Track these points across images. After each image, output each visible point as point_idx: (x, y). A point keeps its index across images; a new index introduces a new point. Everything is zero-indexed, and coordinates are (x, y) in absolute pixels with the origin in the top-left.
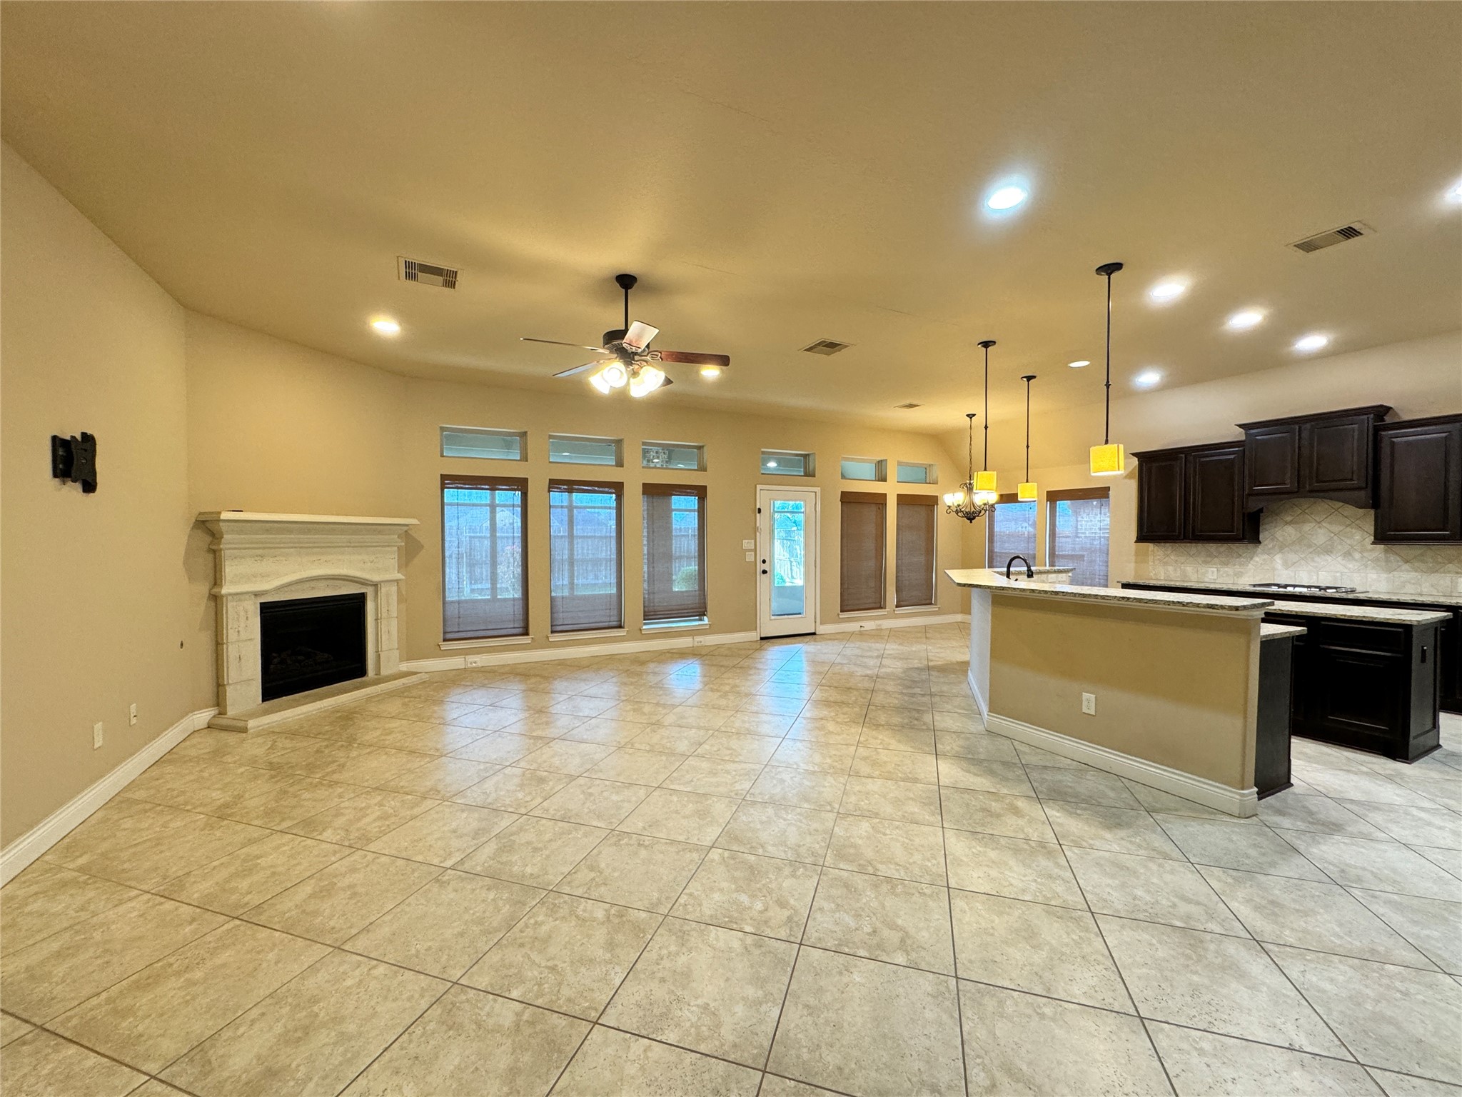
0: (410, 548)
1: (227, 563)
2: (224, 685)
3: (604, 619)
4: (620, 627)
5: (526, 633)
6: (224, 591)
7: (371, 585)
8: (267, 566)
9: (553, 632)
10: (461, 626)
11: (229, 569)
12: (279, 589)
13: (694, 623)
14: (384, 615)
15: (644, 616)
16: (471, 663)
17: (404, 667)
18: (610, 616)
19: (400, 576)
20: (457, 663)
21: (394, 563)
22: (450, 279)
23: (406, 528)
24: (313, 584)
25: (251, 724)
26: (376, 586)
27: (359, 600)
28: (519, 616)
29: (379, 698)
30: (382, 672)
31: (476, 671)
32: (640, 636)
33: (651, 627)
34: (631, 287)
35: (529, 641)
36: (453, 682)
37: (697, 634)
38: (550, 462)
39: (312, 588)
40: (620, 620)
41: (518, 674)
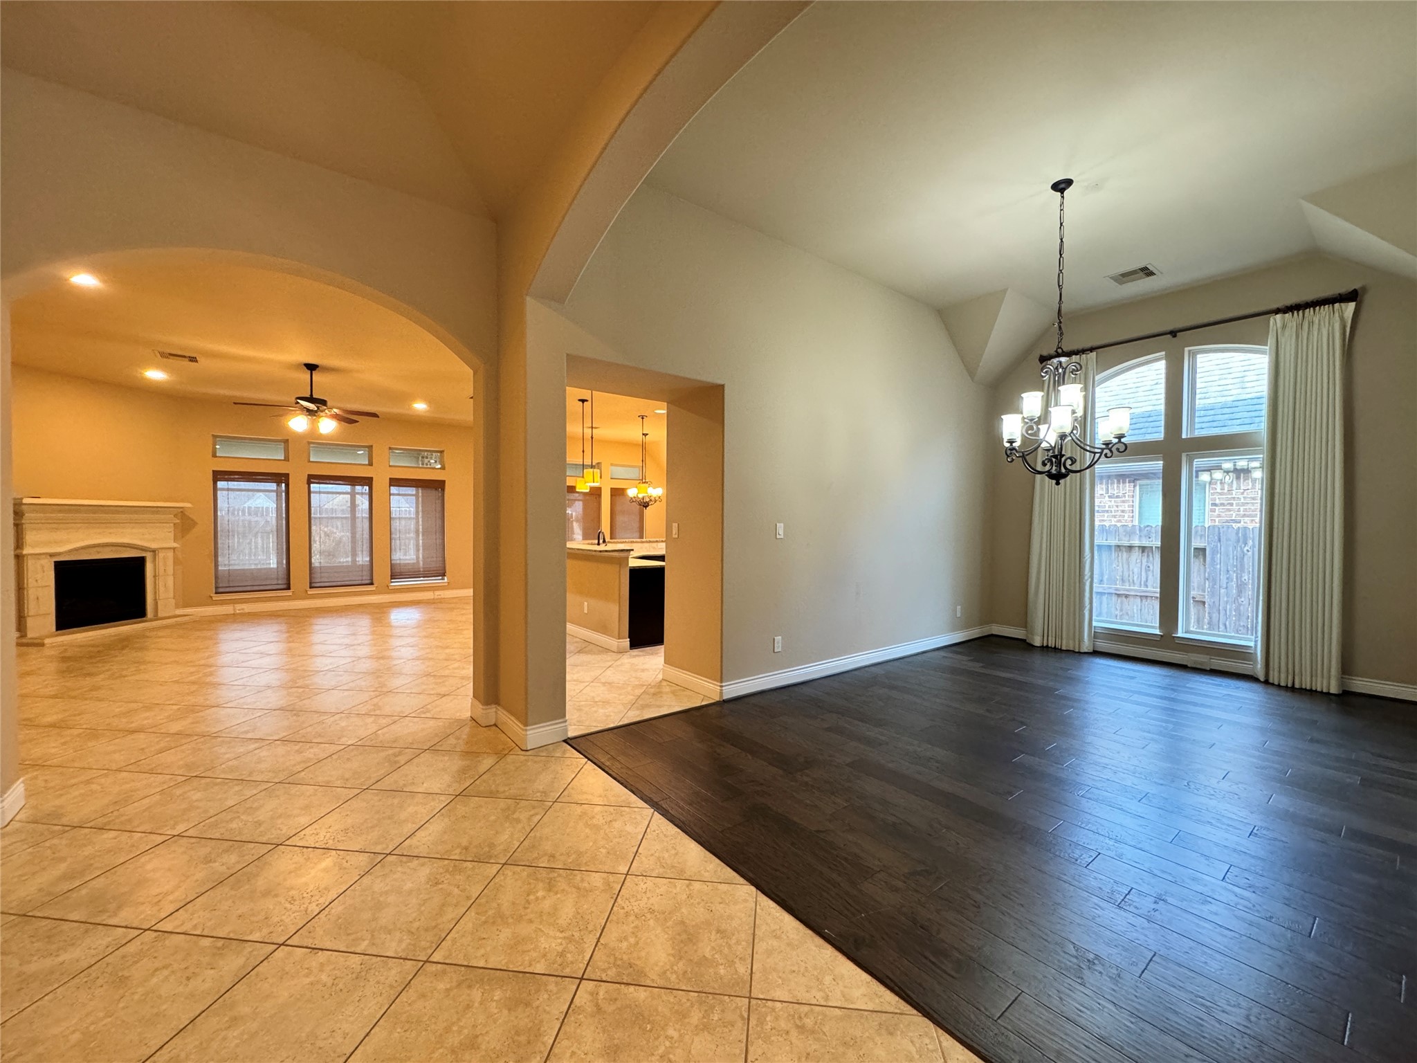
0: (184, 523)
1: (28, 533)
2: (24, 617)
3: (356, 578)
4: (372, 584)
5: (289, 588)
6: (25, 552)
7: (150, 551)
8: (60, 535)
9: (310, 587)
10: (231, 583)
11: (30, 537)
12: (70, 551)
13: (436, 581)
14: (162, 572)
15: (391, 576)
16: (239, 610)
17: (181, 612)
18: (362, 576)
19: (175, 545)
20: (228, 609)
21: (172, 535)
22: (193, 359)
23: (181, 510)
24: (98, 549)
25: (47, 641)
26: (154, 552)
27: (141, 562)
28: (282, 573)
29: (153, 629)
30: (160, 615)
31: (242, 615)
32: (388, 590)
33: (396, 584)
34: (315, 370)
35: (291, 594)
36: (220, 621)
37: (437, 590)
38: (309, 461)
39: (98, 552)
40: (372, 580)
41: (279, 616)
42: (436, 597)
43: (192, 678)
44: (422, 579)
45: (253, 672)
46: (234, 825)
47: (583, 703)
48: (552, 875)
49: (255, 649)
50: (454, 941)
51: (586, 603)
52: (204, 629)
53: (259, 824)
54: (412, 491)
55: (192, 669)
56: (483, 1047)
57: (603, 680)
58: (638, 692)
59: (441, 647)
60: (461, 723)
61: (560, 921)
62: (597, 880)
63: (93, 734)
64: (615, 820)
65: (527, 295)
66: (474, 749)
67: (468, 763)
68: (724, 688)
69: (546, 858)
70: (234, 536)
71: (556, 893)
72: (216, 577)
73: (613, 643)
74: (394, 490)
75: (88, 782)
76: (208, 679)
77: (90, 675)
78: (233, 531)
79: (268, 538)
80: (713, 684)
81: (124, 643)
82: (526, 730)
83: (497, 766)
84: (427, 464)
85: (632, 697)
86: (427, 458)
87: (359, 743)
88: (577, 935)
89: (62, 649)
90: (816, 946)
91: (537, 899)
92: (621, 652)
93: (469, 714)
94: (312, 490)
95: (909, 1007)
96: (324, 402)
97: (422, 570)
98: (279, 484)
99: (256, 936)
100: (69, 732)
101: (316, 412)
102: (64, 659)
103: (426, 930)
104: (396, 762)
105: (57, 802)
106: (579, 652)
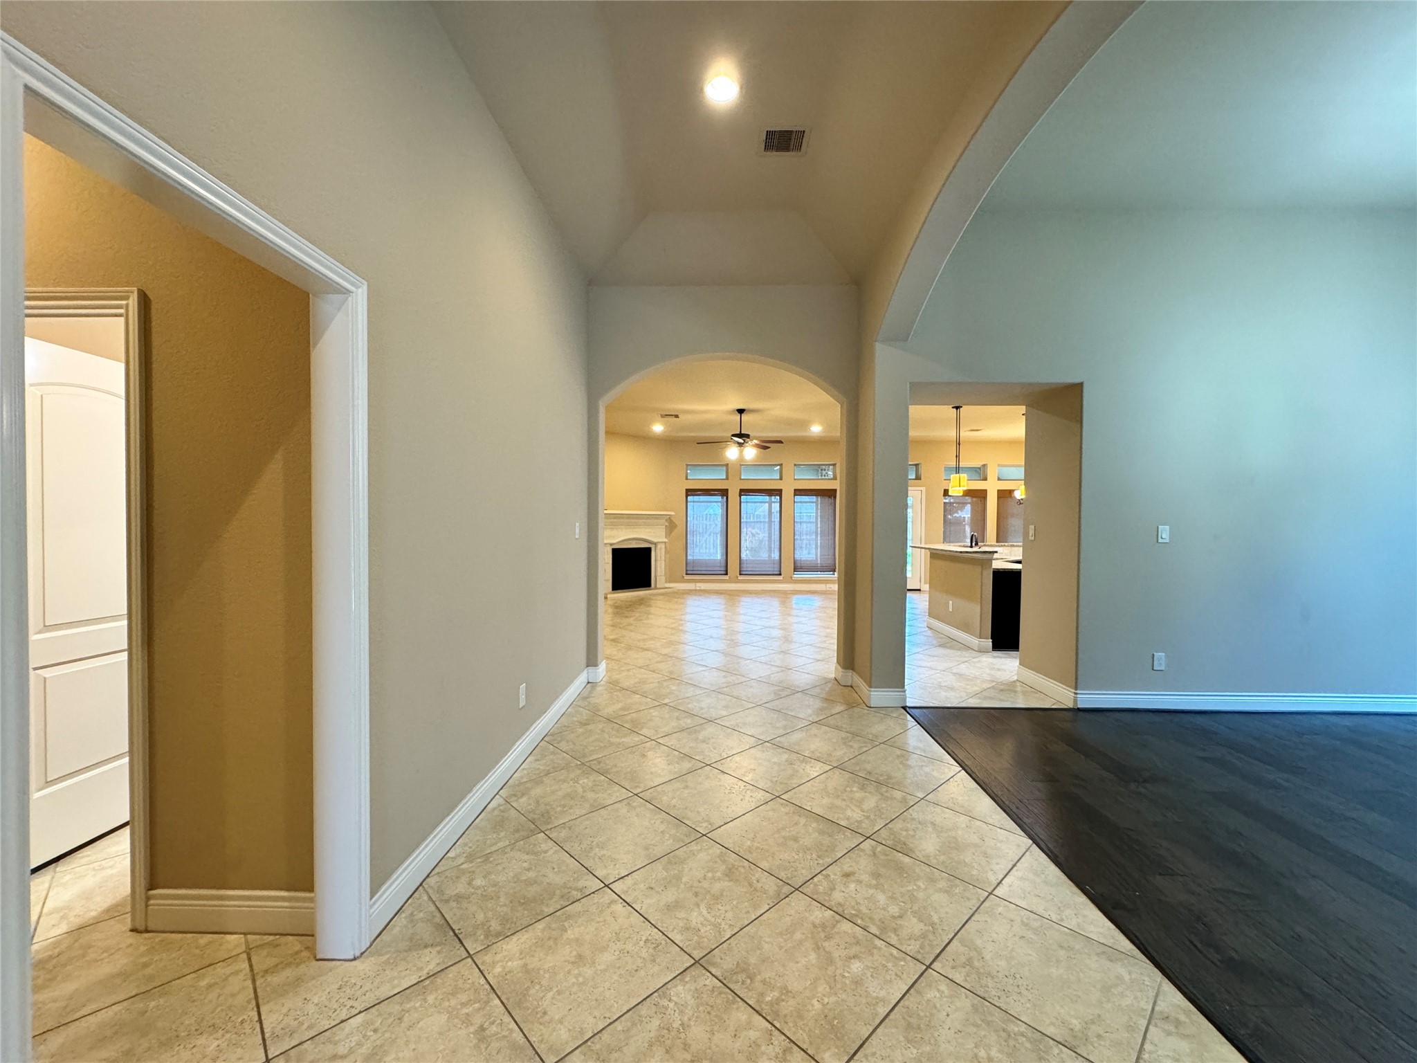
0: (671, 526)
1: (599, 530)
3: (770, 569)
4: (780, 574)
5: (727, 574)
6: (599, 542)
8: (615, 532)
9: (740, 574)
10: (694, 568)
11: (600, 533)
12: (619, 542)
13: (828, 576)
14: (659, 559)
15: (794, 569)
16: (698, 587)
17: (667, 585)
18: (774, 568)
19: (666, 540)
20: (691, 586)
21: (664, 533)
22: (677, 416)
23: (670, 517)
26: (655, 544)
27: (648, 550)
28: (723, 563)
29: (655, 595)
30: (658, 586)
31: (701, 590)
32: (791, 580)
33: (798, 576)
34: (743, 412)
35: (728, 578)
36: (688, 594)
37: (828, 583)
38: (741, 479)
39: (631, 543)
40: (780, 571)
41: (721, 593)
42: (828, 589)
43: (673, 626)
44: (819, 573)
45: (704, 627)
46: (690, 706)
47: (929, 685)
48: (866, 782)
49: (704, 614)
50: (795, 793)
51: (951, 602)
52: (679, 598)
53: (702, 709)
54: (814, 498)
55: (674, 621)
56: (801, 843)
57: (954, 671)
58: (986, 686)
59: (824, 627)
60: (827, 681)
61: (864, 807)
62: (898, 795)
63: (629, 648)
64: (926, 766)
65: (876, 341)
66: (831, 698)
67: (825, 705)
68: (1079, 696)
69: (865, 772)
70: (696, 534)
71: (866, 792)
72: (686, 564)
73: (974, 641)
74: (798, 498)
75: (628, 670)
76: (681, 628)
77: (627, 617)
78: (696, 531)
79: (717, 537)
80: (1068, 690)
81: (641, 601)
82: (871, 691)
83: (846, 712)
84: (825, 476)
85: (978, 689)
86: (825, 470)
87: (759, 679)
88: (872, 817)
89: (614, 601)
90: (1071, 892)
91: (851, 791)
92: (982, 651)
93: (833, 676)
94: (742, 500)
95: (1144, 957)
96: (748, 436)
97: (819, 565)
98: (722, 496)
99: (697, 758)
100: (619, 645)
101: (743, 444)
102: (616, 607)
103: (781, 783)
104: (779, 695)
105: (618, 676)
106: (940, 646)
